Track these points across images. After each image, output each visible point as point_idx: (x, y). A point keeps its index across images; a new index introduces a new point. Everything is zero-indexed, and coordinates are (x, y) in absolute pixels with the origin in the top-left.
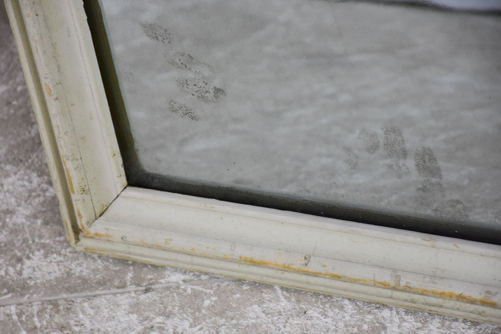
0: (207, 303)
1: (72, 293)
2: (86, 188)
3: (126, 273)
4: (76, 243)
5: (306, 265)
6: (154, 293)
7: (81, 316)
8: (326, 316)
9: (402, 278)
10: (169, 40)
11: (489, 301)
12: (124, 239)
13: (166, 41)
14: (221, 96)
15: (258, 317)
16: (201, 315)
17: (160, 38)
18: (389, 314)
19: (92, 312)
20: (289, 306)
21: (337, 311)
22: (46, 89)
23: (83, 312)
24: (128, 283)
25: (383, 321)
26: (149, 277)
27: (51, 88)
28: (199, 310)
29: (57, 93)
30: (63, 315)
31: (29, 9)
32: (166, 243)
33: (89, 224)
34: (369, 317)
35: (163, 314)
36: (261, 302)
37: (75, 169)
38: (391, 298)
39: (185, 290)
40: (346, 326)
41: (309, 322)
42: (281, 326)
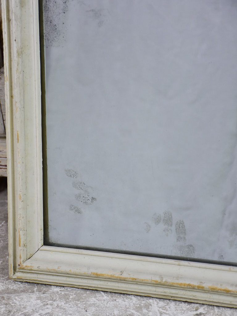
0: (71, 297)
1: (10, 294)
2: (26, 245)
3: (34, 288)
4: (13, 275)
5: (121, 274)
6: (47, 294)
7: (15, 301)
8: (125, 301)
9: (164, 278)
10: (76, 177)
11: (201, 286)
12: (39, 267)
13: (75, 177)
14: (94, 201)
15: (94, 301)
16: (69, 300)
17: (72, 176)
18: (152, 301)
19: (20, 300)
20: (108, 298)
21: (130, 300)
22: (19, 196)
23: (16, 299)
24: (35, 291)
25: (150, 303)
26: (44, 289)
27: (21, 196)
28: (68, 299)
29: (23, 199)
30: (6, 300)
31: (20, 160)
32: (58, 268)
33: (24, 262)
34: (144, 302)
35: (52, 300)
36: (95, 297)
37: (23, 235)
38: (155, 291)
39: (61, 293)
40: (134, 304)
41: (117, 303)
42: (105, 304)
